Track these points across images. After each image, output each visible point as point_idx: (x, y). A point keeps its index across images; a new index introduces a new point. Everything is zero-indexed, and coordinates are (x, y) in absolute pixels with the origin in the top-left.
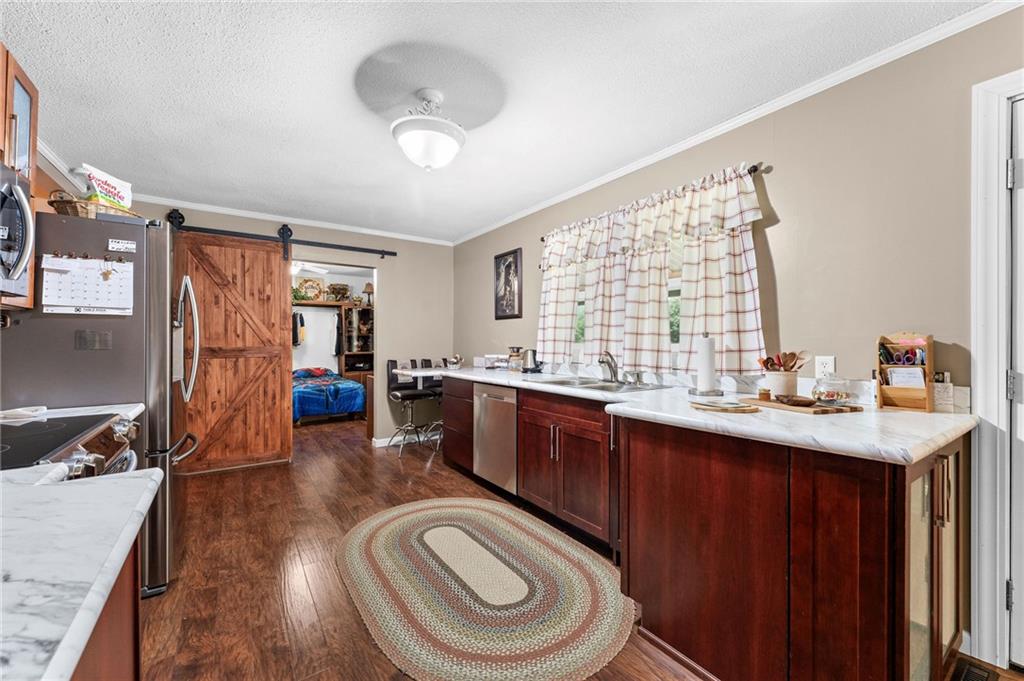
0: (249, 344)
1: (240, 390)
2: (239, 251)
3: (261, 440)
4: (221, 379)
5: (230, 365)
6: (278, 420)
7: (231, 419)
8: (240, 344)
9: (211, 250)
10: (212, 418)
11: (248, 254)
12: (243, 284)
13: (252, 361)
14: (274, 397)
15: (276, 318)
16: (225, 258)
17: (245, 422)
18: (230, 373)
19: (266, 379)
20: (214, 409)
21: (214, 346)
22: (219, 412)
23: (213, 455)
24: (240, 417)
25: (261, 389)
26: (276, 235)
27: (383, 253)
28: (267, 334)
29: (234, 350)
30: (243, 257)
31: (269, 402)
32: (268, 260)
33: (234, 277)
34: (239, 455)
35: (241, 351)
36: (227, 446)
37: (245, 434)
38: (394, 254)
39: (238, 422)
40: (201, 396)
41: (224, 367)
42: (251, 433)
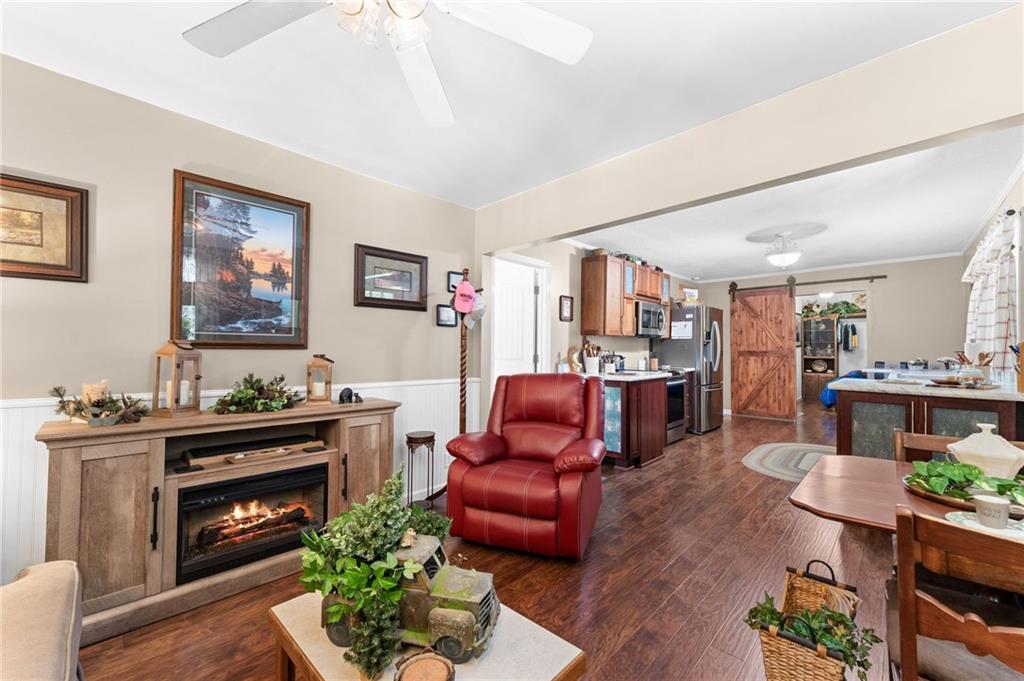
0: (769, 348)
1: (764, 375)
2: (764, 297)
3: (776, 405)
4: (754, 367)
5: (759, 360)
6: (787, 393)
7: (760, 390)
8: (764, 349)
9: (750, 299)
10: (751, 388)
11: (769, 297)
12: (766, 315)
13: (771, 358)
14: (784, 381)
15: (785, 333)
16: (757, 302)
17: (767, 393)
18: (759, 365)
19: (779, 369)
20: (751, 383)
21: (752, 350)
22: (754, 385)
23: (751, 408)
24: (765, 389)
25: (777, 376)
26: (786, 283)
27: (872, 279)
28: (780, 343)
29: (761, 352)
30: (766, 300)
31: (782, 383)
32: (781, 299)
33: (761, 312)
34: (765, 410)
35: (765, 352)
36: (758, 405)
37: (768, 400)
38: (885, 277)
39: (763, 392)
40: (745, 376)
41: (756, 361)
42: (771, 400)
